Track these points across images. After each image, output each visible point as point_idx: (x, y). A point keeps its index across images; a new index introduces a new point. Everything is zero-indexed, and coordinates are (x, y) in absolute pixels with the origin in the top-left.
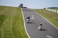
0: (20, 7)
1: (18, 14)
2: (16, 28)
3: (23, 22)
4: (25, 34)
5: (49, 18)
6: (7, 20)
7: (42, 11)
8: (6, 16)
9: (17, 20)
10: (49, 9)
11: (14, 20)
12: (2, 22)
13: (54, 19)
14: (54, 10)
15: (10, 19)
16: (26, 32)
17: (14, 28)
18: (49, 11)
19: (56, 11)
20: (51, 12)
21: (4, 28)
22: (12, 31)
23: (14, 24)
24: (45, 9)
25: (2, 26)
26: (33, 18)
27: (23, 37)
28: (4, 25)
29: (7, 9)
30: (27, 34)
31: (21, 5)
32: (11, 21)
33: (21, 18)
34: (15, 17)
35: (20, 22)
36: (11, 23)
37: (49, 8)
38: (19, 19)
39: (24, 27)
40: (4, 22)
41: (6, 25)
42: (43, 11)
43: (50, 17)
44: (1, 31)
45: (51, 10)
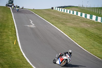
0: (7, 5)
2: (4, 43)
3: (16, 32)
4: (20, 55)
5: (60, 25)
7: (48, 12)
9: (4, 29)
10: (61, 9)
13: (69, 27)
14: (68, 11)
18: (59, 13)
19: (72, 12)
20: (63, 14)
24: (52, 8)
26: (33, 26)
27: (17, 60)
30: (24, 54)
33: (12, 26)
35: (10, 33)
37: (60, 7)
38: (8, 27)
39: (17, 41)
45: (63, 11)
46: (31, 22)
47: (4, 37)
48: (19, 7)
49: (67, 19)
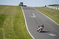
1: (18, 13)
2: (18, 27)
4: (27, 33)
6: (8, 19)
8: (7, 15)
9: (18, 19)
11: (15, 19)
12: (3, 22)
13: (56, 17)
14: (55, 7)
15: (11, 18)
16: (28, 31)
17: (15, 28)
18: (50, 9)
19: (57, 8)
20: (52, 9)
21: (5, 28)
22: (13, 30)
23: (15, 23)
24: (46, 6)
25: (3, 25)
26: (34, 16)
27: (25, 36)
28: (5, 25)
29: (7, 8)
30: (29, 33)
31: (21, 4)
32: (12, 20)
33: (22, 17)
34: (16, 16)
35: (21, 21)
36: (12, 22)
37: (50, 6)
38: (20, 18)
39: (25, 26)
40: (5, 22)
41: (7, 25)
42: (44, 9)
43: (52, 15)
44: (3, 31)
45: (52, 8)
46: (34, 14)
47: (18, 23)
48: (26, 6)
49: (54, 12)
